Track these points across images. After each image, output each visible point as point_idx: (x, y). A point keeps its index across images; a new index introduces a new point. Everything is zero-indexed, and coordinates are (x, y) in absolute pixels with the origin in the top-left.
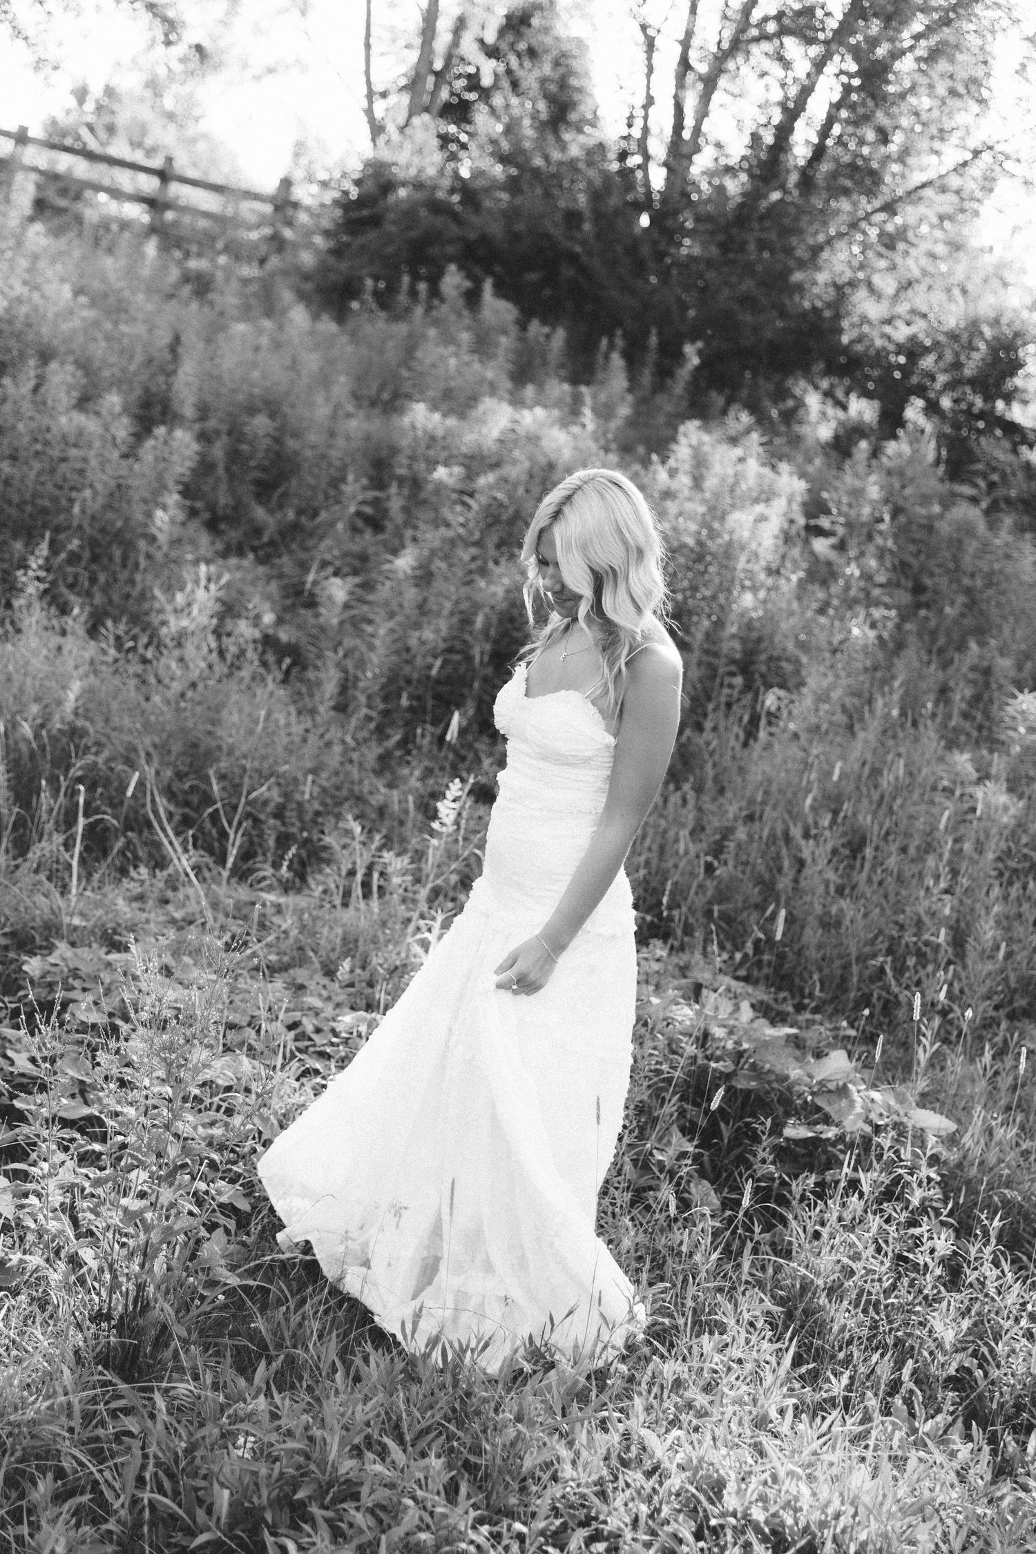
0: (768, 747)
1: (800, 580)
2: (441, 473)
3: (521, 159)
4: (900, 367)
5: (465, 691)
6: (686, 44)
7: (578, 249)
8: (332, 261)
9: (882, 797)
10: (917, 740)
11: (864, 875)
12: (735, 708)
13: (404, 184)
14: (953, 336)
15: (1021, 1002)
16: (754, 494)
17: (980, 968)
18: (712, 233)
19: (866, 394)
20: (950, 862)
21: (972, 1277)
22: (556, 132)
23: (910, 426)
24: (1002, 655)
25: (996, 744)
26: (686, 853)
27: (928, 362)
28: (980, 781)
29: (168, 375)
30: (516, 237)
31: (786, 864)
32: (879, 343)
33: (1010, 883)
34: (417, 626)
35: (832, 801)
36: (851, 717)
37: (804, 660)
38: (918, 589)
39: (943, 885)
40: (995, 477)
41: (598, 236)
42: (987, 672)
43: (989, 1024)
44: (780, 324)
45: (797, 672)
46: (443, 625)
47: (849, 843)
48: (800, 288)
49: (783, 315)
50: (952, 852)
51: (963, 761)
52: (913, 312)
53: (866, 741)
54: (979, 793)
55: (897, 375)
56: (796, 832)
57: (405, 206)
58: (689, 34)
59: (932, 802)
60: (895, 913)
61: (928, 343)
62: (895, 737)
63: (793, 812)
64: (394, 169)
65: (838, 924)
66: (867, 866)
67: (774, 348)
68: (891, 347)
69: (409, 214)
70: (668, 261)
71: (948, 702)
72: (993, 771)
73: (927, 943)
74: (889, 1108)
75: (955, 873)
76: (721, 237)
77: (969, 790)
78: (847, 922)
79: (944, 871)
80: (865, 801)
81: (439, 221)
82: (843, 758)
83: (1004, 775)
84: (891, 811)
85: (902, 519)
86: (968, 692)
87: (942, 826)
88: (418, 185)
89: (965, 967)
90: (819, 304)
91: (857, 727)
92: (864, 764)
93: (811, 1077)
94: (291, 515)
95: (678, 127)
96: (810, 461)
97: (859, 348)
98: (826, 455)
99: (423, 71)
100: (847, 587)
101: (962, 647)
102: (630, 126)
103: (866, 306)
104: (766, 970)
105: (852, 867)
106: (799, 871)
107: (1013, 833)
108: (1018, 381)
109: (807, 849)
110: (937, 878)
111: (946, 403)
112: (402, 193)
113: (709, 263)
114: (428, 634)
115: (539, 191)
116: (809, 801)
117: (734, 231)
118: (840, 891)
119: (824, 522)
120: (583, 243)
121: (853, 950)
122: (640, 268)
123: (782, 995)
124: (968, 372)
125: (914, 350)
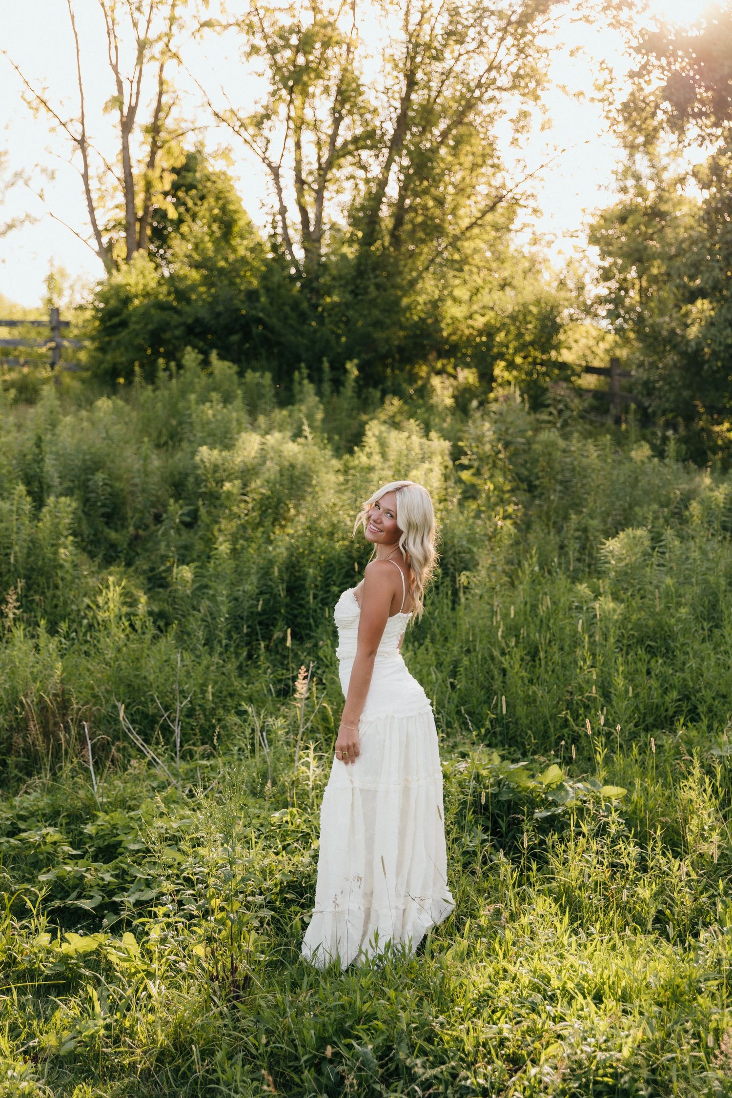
0: (467, 607)
1: (459, 500)
2: (227, 486)
3: (209, 264)
4: (483, 343)
5: (277, 616)
6: (298, 170)
7: (261, 315)
8: (99, 355)
9: (542, 621)
10: (553, 582)
11: (543, 669)
12: (441, 588)
13: (136, 296)
14: (513, 318)
15: (650, 720)
16: (420, 456)
17: (621, 705)
18: (345, 286)
19: (468, 366)
20: (590, 649)
21: (651, 864)
22: (227, 241)
23: (500, 380)
24: (592, 518)
25: (600, 574)
26: (437, 679)
27: (500, 337)
28: (596, 598)
29: (39, 462)
30: (218, 315)
31: (496, 672)
32: (467, 332)
33: (627, 654)
34: (240, 582)
35: (513, 630)
36: (510, 577)
37: (475, 550)
38: (531, 488)
39: (588, 663)
40: (561, 406)
41: (271, 304)
42: (585, 530)
43: (634, 736)
44: (402, 334)
45: (473, 558)
46: (254, 579)
47: (529, 653)
48: (409, 308)
49: (402, 327)
50: (590, 642)
51: (583, 588)
52: (484, 307)
53: (524, 590)
54: (597, 605)
55: (484, 349)
56: (496, 653)
57: (142, 311)
58: (299, 162)
59: (571, 617)
60: (565, 686)
61: (498, 325)
62: (540, 584)
63: (493, 643)
64: (128, 288)
65: (535, 701)
66: (543, 663)
67: (401, 349)
68: (475, 333)
69: (145, 314)
70: (320, 309)
71: (566, 554)
72: (602, 590)
73: (588, 698)
74: (588, 790)
75: (594, 655)
76: (351, 287)
77: (591, 605)
78: (539, 699)
79: (588, 655)
80: (532, 626)
81: (166, 315)
82: (513, 603)
83: (609, 591)
84: (549, 628)
85: (512, 448)
86: (577, 546)
87: (580, 629)
88: (147, 295)
89: (612, 706)
90: (423, 315)
91: (516, 583)
92: (526, 604)
93: (541, 783)
94: (131, 529)
95: (305, 222)
96: (445, 421)
97: (454, 338)
98: (453, 414)
99: (132, 220)
100: (488, 498)
101: (566, 518)
102: (274, 228)
103: (453, 311)
104: (499, 738)
105: (534, 667)
106: (504, 675)
107: (622, 623)
108: (562, 337)
109: (505, 662)
110: (585, 661)
111: (518, 360)
112: (136, 302)
113: (347, 306)
114: (247, 587)
115: (226, 282)
116: (500, 634)
117: (358, 281)
118: (531, 681)
119: (465, 461)
120: (263, 310)
121: (546, 711)
122: (303, 317)
123: (512, 749)
124: (528, 338)
125: (490, 331)
